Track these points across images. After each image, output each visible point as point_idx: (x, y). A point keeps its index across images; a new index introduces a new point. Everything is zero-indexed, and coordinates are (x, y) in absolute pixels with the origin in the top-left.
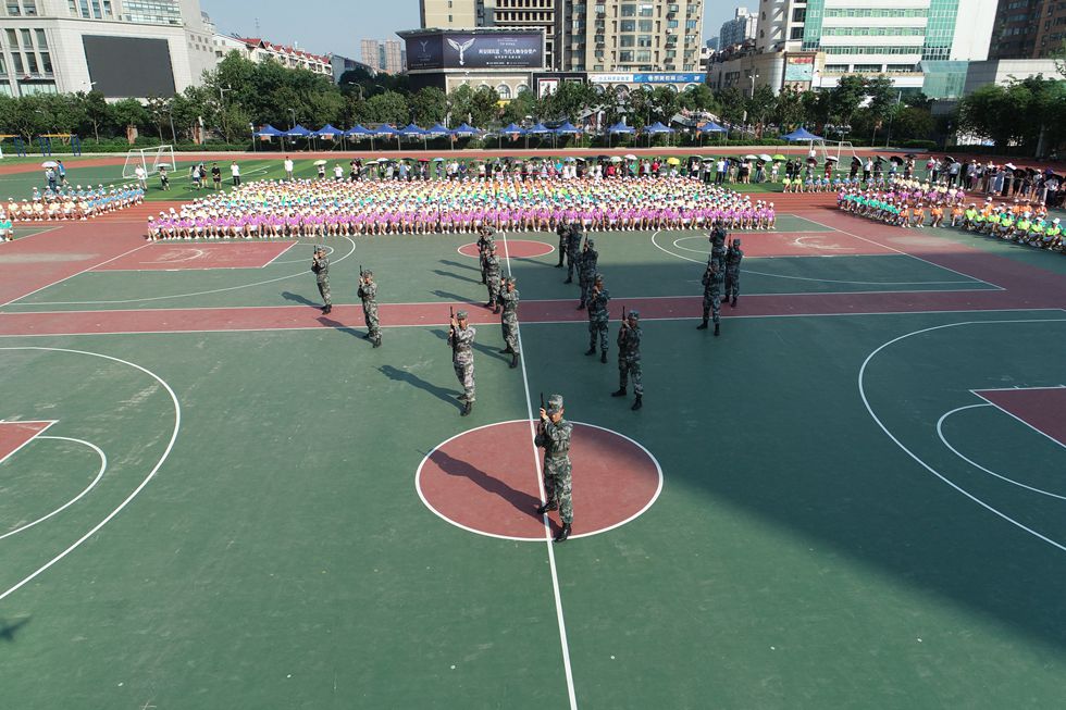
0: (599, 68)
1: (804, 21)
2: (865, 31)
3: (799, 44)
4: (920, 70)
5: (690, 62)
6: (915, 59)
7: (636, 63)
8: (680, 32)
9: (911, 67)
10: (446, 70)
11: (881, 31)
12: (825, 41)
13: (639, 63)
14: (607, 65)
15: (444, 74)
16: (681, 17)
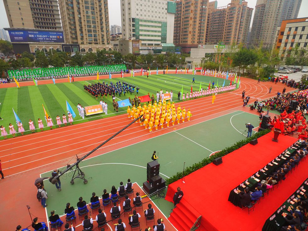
0: (83, 43)
1: (135, 32)
2: (149, 36)
3: (135, 38)
4: (161, 45)
5: (108, 42)
6: (159, 43)
7: (93, 42)
8: (105, 33)
9: (159, 44)
10: (29, 43)
11: (152, 36)
12: (141, 38)
13: (95, 42)
14: (85, 42)
15: (28, 44)
16: (104, 29)
